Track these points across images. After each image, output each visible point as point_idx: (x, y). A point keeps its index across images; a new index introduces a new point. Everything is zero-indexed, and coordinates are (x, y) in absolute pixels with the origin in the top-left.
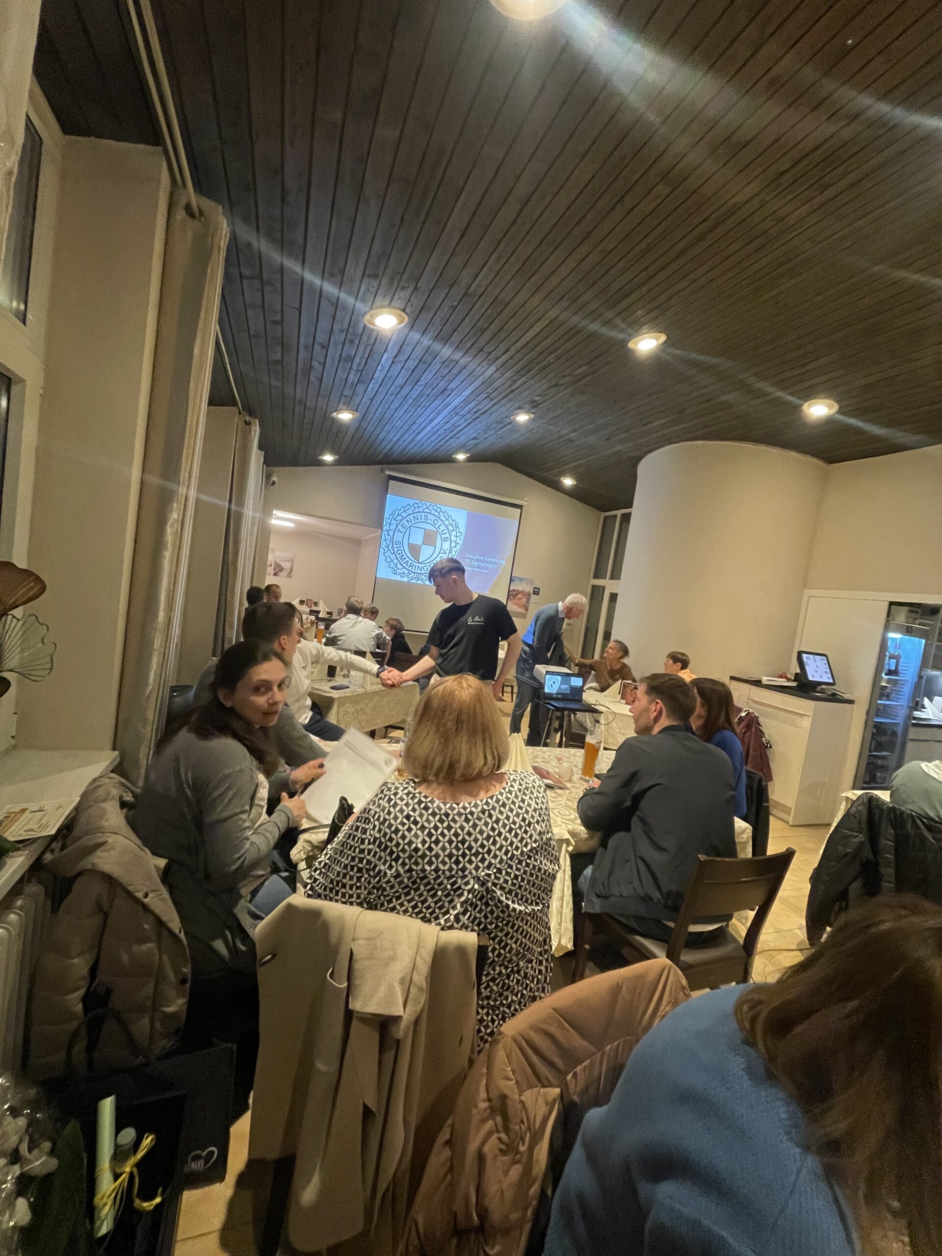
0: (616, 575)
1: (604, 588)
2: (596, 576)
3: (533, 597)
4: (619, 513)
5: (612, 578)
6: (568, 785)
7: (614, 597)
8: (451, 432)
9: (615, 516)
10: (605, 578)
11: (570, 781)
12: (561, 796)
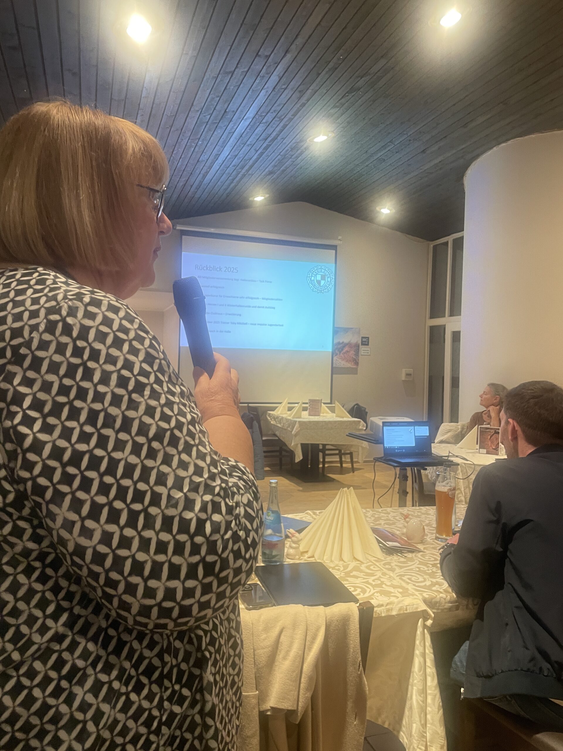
0: (455, 311)
1: (444, 327)
2: (432, 317)
3: (363, 348)
4: (450, 239)
5: (452, 315)
6: (421, 547)
7: (456, 336)
8: (242, 168)
9: (446, 244)
10: (444, 316)
11: (422, 542)
12: (412, 560)
